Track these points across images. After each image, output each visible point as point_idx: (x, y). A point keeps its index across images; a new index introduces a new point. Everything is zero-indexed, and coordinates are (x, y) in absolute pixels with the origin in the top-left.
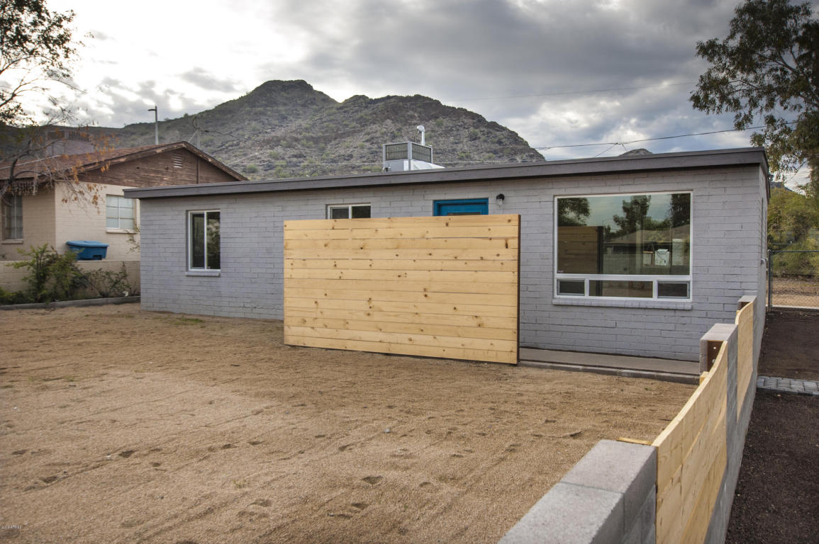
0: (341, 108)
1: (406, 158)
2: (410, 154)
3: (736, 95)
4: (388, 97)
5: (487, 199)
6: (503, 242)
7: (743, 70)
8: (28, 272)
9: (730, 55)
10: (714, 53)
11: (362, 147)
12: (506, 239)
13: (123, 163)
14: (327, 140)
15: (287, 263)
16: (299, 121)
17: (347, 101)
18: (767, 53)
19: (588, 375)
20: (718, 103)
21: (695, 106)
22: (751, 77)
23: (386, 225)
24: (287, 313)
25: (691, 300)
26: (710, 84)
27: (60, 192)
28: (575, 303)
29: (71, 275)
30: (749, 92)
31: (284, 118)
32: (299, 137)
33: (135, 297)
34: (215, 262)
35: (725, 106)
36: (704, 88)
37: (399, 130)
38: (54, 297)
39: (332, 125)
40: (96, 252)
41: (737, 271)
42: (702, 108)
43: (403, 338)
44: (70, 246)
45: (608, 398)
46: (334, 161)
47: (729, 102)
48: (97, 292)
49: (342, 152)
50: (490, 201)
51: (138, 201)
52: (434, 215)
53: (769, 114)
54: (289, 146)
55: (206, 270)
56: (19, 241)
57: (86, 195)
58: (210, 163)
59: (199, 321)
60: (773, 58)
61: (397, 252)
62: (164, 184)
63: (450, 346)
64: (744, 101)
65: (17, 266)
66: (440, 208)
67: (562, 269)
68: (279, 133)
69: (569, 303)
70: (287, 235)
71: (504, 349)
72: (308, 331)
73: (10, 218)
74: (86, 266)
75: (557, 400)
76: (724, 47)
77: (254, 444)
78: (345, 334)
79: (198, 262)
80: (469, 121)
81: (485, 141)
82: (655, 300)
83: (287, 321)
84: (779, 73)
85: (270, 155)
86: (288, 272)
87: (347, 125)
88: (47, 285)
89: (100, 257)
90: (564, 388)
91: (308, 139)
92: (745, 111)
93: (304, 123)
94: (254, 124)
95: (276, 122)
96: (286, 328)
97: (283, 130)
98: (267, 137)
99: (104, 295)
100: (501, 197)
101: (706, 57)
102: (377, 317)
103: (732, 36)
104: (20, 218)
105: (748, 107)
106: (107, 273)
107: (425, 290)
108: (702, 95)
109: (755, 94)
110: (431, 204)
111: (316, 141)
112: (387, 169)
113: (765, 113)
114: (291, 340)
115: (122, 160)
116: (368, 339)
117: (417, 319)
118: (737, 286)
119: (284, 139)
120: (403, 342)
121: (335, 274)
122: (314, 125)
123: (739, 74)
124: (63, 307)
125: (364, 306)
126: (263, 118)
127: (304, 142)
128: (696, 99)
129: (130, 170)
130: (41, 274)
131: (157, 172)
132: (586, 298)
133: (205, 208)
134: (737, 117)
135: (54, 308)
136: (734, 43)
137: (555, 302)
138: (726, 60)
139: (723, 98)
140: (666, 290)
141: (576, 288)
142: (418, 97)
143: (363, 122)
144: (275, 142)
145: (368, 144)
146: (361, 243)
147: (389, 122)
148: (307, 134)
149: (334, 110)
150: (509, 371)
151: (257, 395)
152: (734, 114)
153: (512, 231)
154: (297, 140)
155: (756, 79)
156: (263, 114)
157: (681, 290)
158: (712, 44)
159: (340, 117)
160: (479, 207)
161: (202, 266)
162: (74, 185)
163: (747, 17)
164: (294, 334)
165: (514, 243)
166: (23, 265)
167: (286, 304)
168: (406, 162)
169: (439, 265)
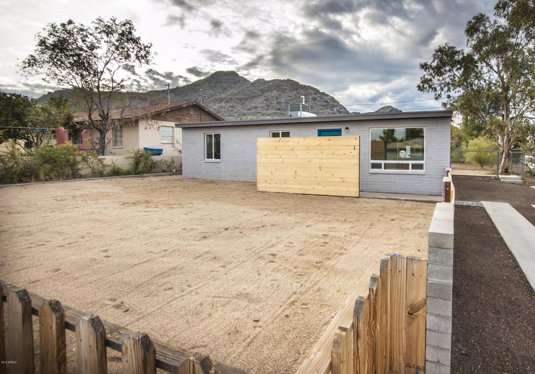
0: (253, 84)
1: (299, 110)
2: (301, 109)
3: (435, 86)
4: (275, 80)
5: (341, 129)
6: (353, 147)
7: (438, 76)
8: (132, 161)
9: (433, 69)
10: (427, 68)
11: (263, 103)
12: (354, 146)
13: (169, 111)
14: (246, 99)
15: (258, 156)
16: (232, 91)
17: (255, 81)
18: (447, 68)
19: (388, 200)
20: (428, 89)
21: (418, 90)
22: (441, 78)
23: (302, 140)
24: (258, 178)
25: (424, 171)
26: (425, 81)
27: (142, 125)
28: (378, 172)
29: (150, 162)
30: (440, 85)
31: (225, 89)
32: (232, 98)
33: (179, 172)
34: (218, 156)
35: (431, 90)
36: (422, 82)
37: (280, 95)
38: (143, 172)
39: (248, 92)
40: (159, 152)
41: (443, 159)
42: (422, 90)
43: (311, 187)
44: (146, 149)
45: (399, 208)
46: (249, 110)
47: (432, 88)
48: (160, 170)
49: (253, 105)
50: (342, 130)
51: (181, 129)
52: (318, 136)
53: (448, 94)
54: (227, 102)
55: (213, 160)
56: (121, 147)
57: (154, 126)
58: (206, 111)
59: (212, 182)
60: (450, 71)
61: (307, 151)
62: (186, 121)
63: (331, 190)
64: (438, 88)
65: (127, 158)
66: (321, 133)
67: (372, 158)
68: (223, 96)
69: (375, 172)
70: (258, 144)
71: (354, 191)
72: (268, 185)
73: (116, 136)
74: (156, 158)
75: (380, 209)
76: (431, 66)
77: (272, 225)
78: (284, 186)
79: (209, 156)
80: (312, 91)
81: (320, 101)
82: (410, 171)
83: (258, 181)
84: (452, 77)
85: (219, 107)
86: (258, 160)
87: (255, 93)
88: (140, 167)
89: (159, 154)
90: (381, 205)
91: (237, 99)
92: (439, 92)
93: (235, 91)
94: (210, 91)
95: (222, 91)
96: (258, 184)
97: (225, 94)
98: (217, 97)
99: (164, 171)
100: (347, 128)
101: (423, 69)
102: (298, 178)
103: (434, 61)
104: (121, 137)
105: (440, 91)
106: (165, 161)
107: (320, 167)
108: (421, 85)
109: (442, 85)
110: (317, 131)
111: (240, 100)
112: (290, 115)
113: (447, 94)
114: (260, 189)
115: (168, 110)
116: (295, 188)
117: (316, 179)
118: (442, 165)
119: (225, 99)
120: (310, 189)
121: (280, 160)
122: (239, 92)
123: (437, 78)
124: (147, 176)
125: (293, 174)
126: (215, 89)
127: (235, 100)
128: (419, 87)
129: (171, 114)
130: (137, 162)
131: (183, 115)
132: (383, 170)
133: (213, 133)
134: (436, 95)
135: (144, 177)
136: (434, 64)
137: (370, 172)
138: (431, 71)
139: (430, 87)
140: (415, 167)
141: (378, 166)
142: (288, 80)
143: (263, 91)
144: (221, 100)
145: (265, 102)
146: (292, 148)
147: (275, 91)
148: (236, 97)
149: (249, 85)
150: (356, 199)
151: (261, 209)
152: (434, 93)
153: (357, 143)
154: (231, 99)
155: (443, 79)
156: (215, 87)
157: (420, 167)
158: (426, 64)
159: (252, 88)
160: (338, 133)
161: (212, 158)
162: (149, 121)
163: (439, 53)
164: (261, 186)
165: (357, 148)
166: (129, 158)
167: (258, 174)
168: (299, 112)
169: (326, 156)
